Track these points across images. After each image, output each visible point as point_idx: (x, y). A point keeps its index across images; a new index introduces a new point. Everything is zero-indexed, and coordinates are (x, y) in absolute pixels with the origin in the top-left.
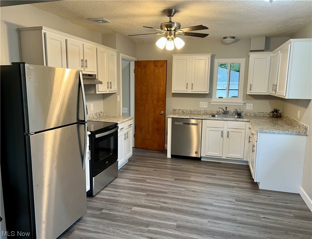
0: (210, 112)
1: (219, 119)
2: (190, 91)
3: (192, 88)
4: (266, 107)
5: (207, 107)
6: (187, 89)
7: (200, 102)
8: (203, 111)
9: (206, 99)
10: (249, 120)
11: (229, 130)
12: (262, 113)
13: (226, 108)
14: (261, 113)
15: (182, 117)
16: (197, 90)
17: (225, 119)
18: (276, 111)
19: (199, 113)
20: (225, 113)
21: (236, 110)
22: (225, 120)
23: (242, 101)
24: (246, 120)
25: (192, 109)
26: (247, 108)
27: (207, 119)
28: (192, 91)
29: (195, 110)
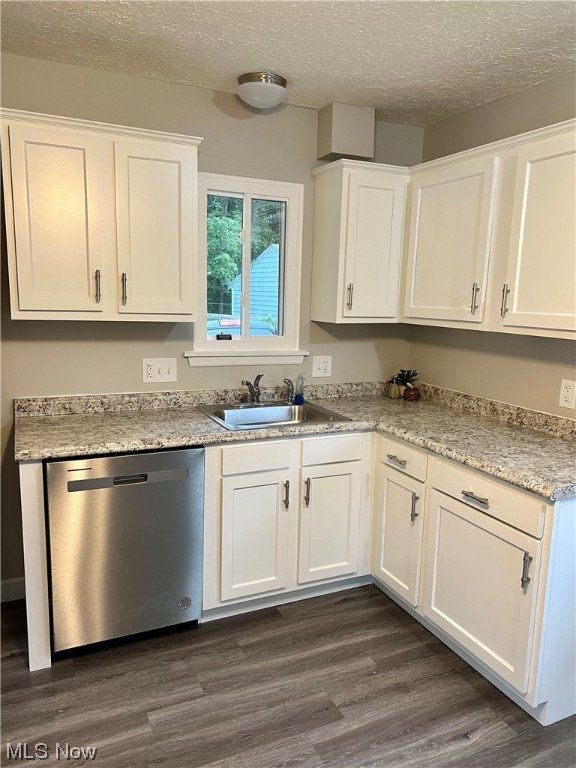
0: (189, 400)
1: (272, 435)
2: (109, 312)
3: (124, 298)
4: (368, 366)
5: (173, 378)
6: (98, 301)
7: (146, 361)
8: (161, 397)
9: (168, 345)
10: (372, 424)
11: (307, 473)
12: (360, 388)
13: (259, 377)
14: (357, 385)
15: (104, 450)
16: (143, 307)
17: (297, 433)
18: (404, 378)
19: (147, 407)
20: (251, 396)
21: (289, 382)
22: (294, 436)
23: (297, 349)
24: (365, 424)
25: (111, 393)
26: (316, 373)
27: (225, 442)
28: (123, 309)
29: (123, 396)
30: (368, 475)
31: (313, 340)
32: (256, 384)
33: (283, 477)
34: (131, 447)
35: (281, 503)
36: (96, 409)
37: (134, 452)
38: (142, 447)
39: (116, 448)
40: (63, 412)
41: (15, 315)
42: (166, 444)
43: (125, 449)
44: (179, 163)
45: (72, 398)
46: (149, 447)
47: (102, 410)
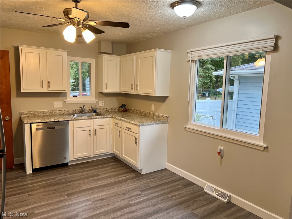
0: (66, 112)
1: (86, 118)
2: (45, 90)
3: (49, 87)
4: (114, 104)
5: (61, 106)
6: (42, 87)
7: (54, 102)
8: (58, 111)
9: (60, 98)
10: (111, 116)
11: (95, 128)
12: (112, 109)
13: (84, 106)
14: (111, 108)
15: (45, 121)
16: (54, 89)
17: (92, 118)
18: (123, 106)
19: (54, 114)
20: (82, 111)
21: (92, 108)
22: (92, 119)
23: (95, 99)
24: (110, 116)
25: (45, 110)
26: (100, 105)
27: (74, 120)
28: (49, 89)
29: (48, 111)
30: (111, 129)
31: (99, 97)
32: (83, 108)
33: (89, 129)
34: (51, 121)
35: (89, 135)
36: (41, 114)
37: (52, 122)
38: (54, 121)
39: (48, 121)
40: (33, 115)
41: (22, 91)
42: (60, 120)
43: (50, 121)
44: (62, 56)
45: (35, 112)
46: (56, 121)
47: (43, 115)
